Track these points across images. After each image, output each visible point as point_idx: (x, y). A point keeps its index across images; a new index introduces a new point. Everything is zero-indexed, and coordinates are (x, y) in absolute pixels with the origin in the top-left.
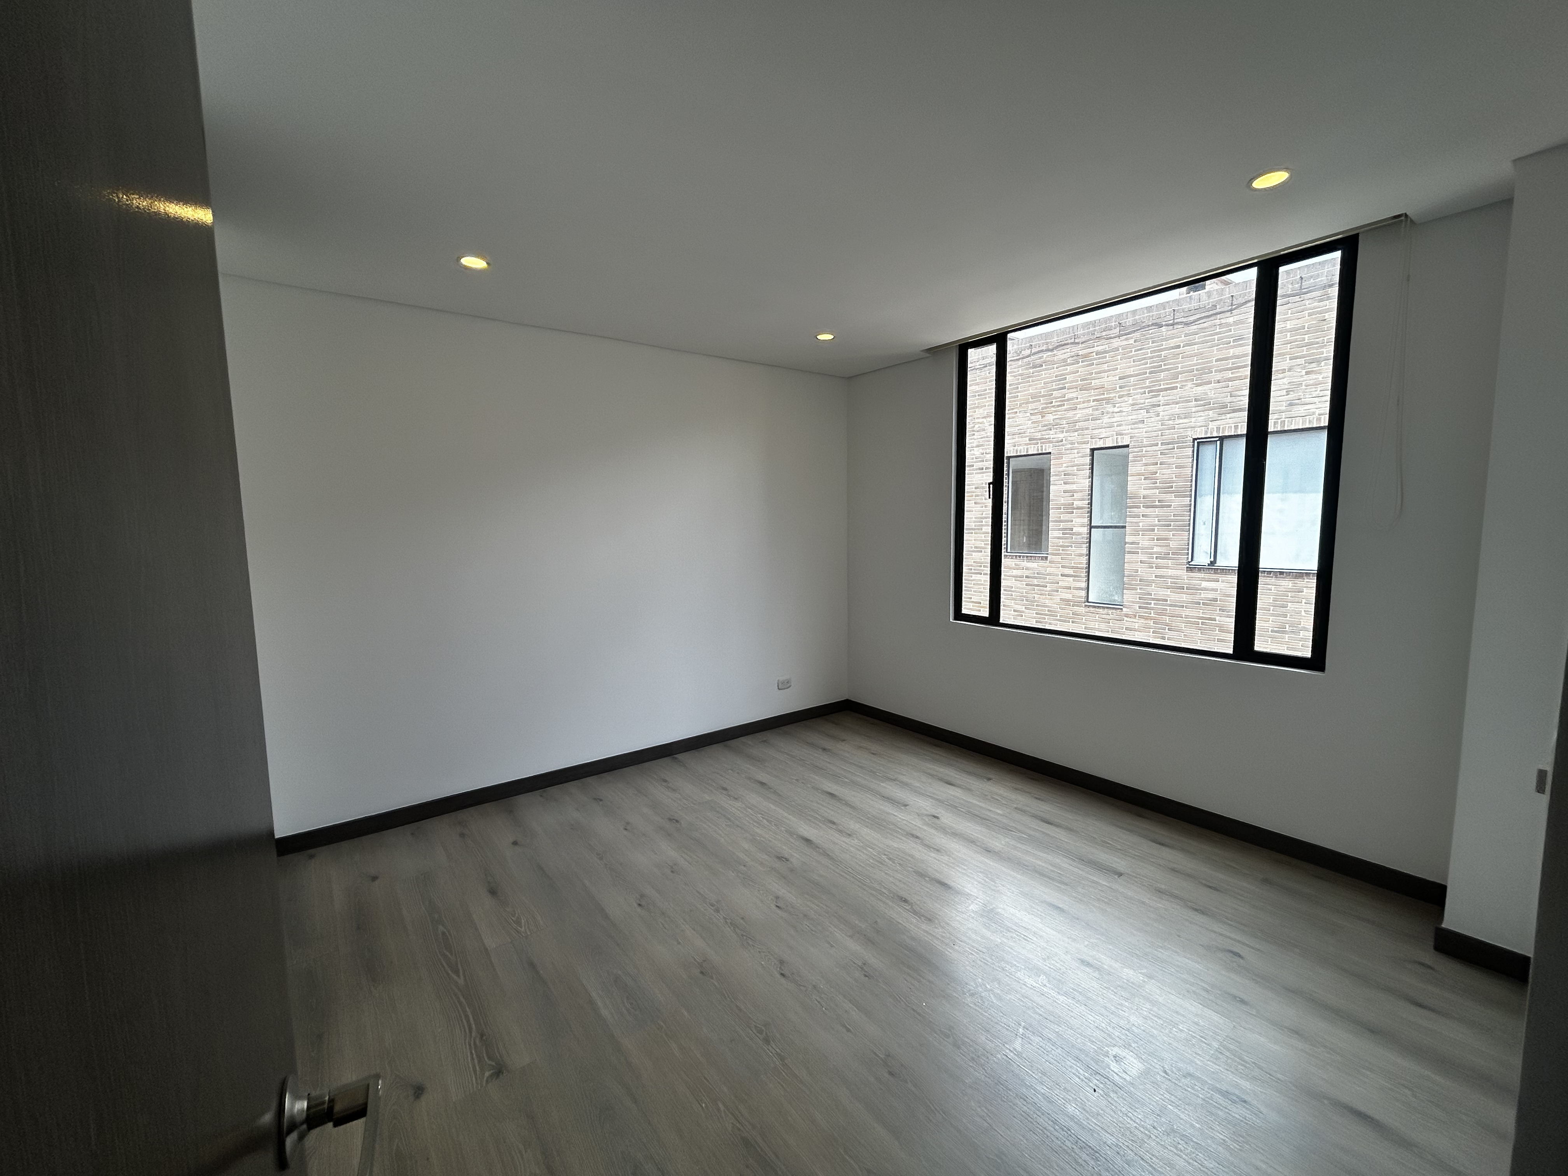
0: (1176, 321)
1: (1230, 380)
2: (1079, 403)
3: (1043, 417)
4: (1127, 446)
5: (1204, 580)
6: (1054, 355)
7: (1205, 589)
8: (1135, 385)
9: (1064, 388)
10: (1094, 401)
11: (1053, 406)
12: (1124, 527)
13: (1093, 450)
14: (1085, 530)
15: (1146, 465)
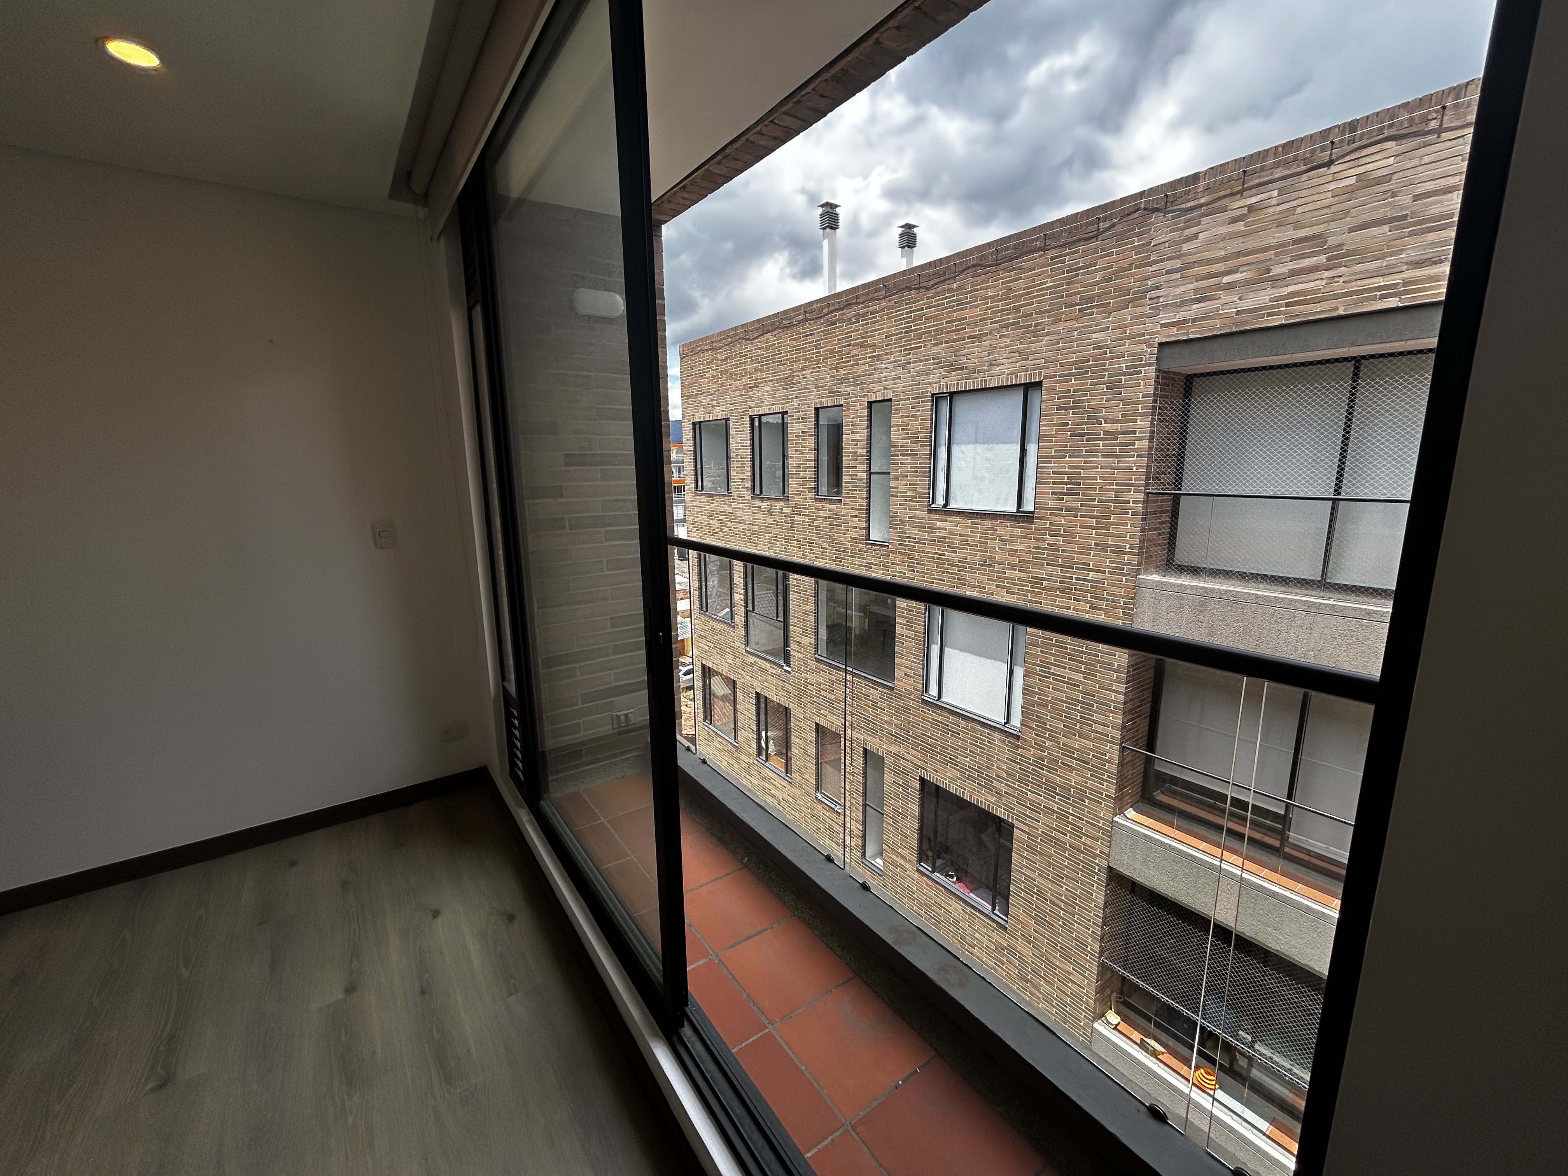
0: (921, 285)
1: (954, 341)
2: (860, 359)
3: (837, 371)
4: (890, 400)
5: (938, 520)
6: (844, 314)
7: (939, 528)
8: (895, 344)
9: (850, 345)
10: (870, 357)
11: (843, 362)
12: (889, 473)
13: (870, 403)
14: (864, 475)
15: (902, 417)
